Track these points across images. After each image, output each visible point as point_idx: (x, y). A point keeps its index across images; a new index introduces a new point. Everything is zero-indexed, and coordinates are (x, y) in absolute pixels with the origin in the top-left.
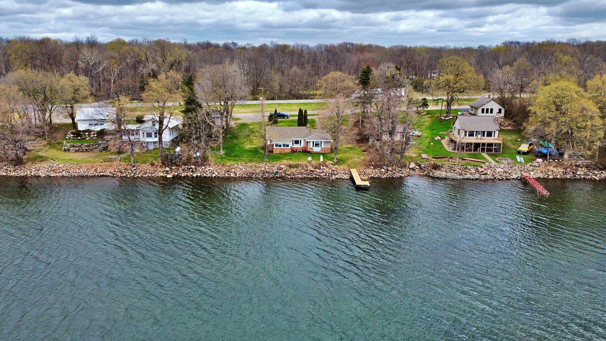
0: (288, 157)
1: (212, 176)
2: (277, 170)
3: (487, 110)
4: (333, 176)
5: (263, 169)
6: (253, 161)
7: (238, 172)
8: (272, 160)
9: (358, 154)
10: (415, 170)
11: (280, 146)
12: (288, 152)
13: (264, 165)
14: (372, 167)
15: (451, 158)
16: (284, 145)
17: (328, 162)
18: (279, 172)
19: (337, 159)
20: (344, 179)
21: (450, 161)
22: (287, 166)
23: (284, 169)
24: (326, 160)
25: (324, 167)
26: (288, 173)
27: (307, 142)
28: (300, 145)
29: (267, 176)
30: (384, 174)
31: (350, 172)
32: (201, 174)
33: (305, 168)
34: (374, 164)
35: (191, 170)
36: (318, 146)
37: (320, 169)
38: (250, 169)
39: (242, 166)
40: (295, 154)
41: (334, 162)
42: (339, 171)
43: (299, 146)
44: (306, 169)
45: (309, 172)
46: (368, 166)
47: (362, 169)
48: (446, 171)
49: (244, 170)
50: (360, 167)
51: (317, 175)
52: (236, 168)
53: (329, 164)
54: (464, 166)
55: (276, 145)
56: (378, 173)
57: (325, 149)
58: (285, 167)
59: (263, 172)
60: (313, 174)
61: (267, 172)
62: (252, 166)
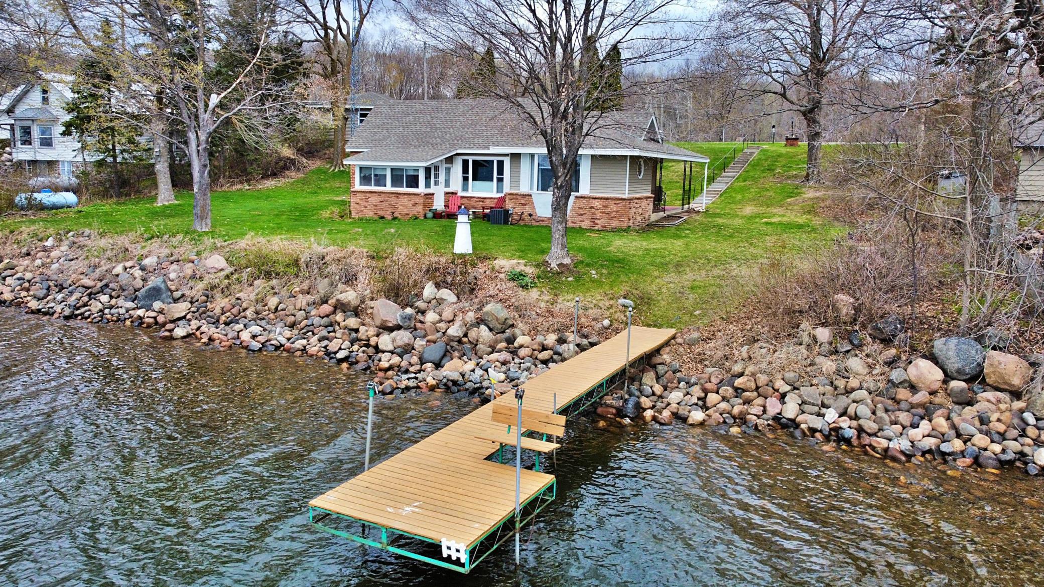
2: (158, 281)
4: (452, 364)
5: (117, 269)
11: (381, 180)
25: (442, 293)
28: (500, 189)
39: (73, 245)
43: (496, 194)
49: (55, 266)
55: (365, 176)
56: (863, 394)
57: (596, 203)
58: (226, 265)
59: (103, 283)
60: (339, 333)
61: (122, 288)
62: (105, 250)
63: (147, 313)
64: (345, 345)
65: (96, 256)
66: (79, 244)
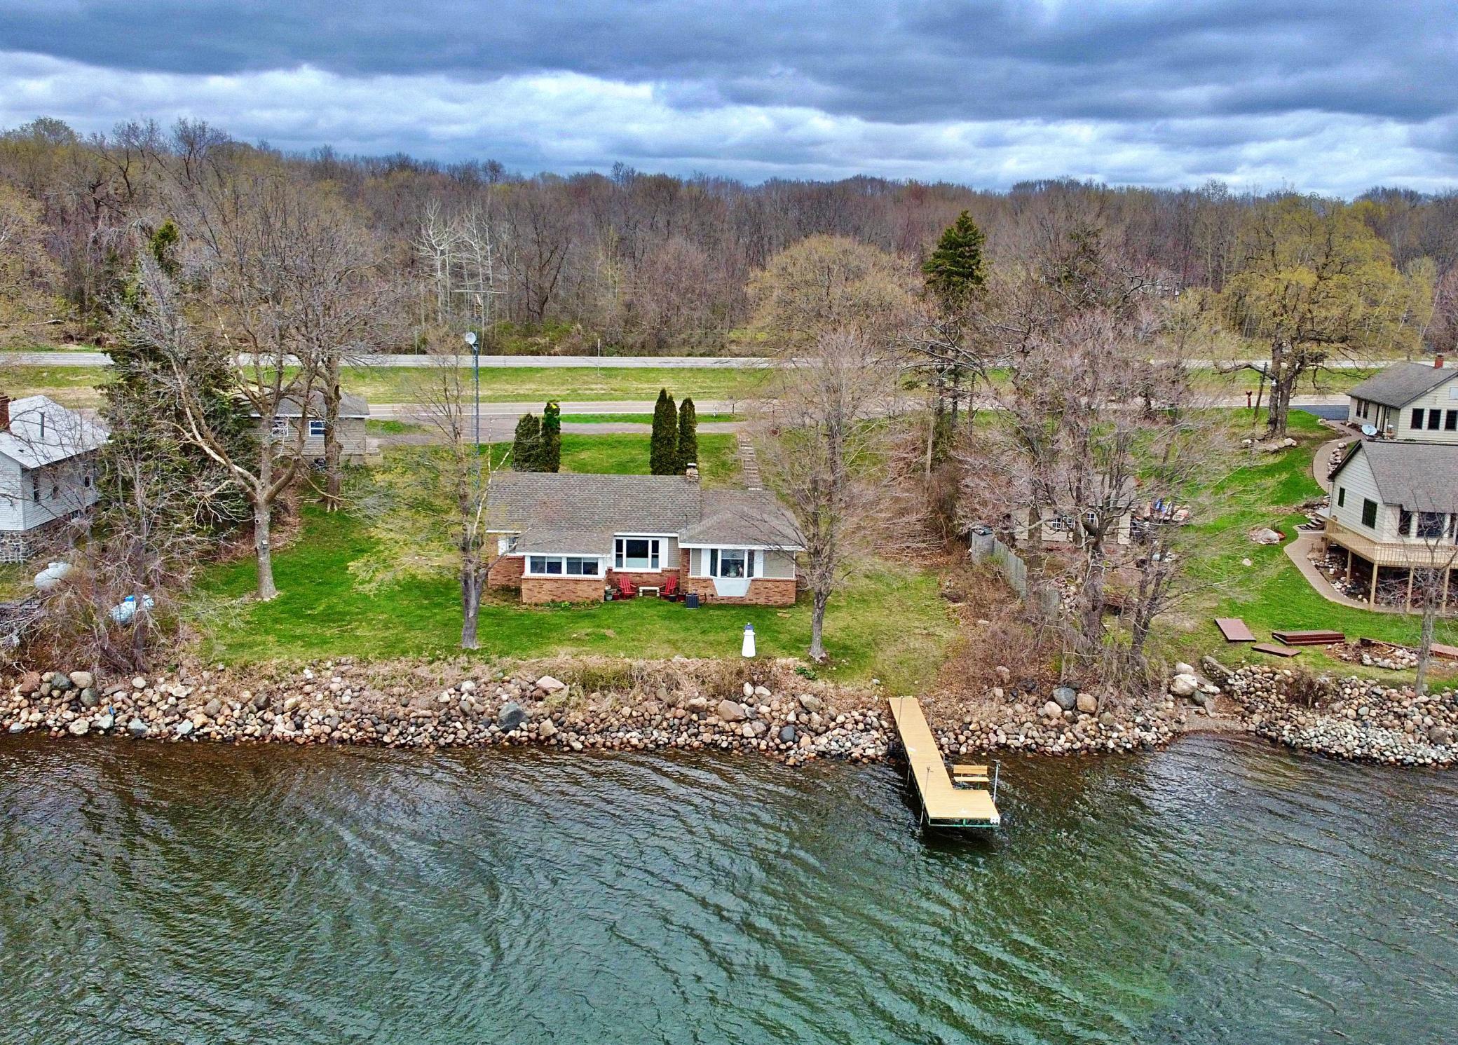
0: (585, 628)
1: (171, 734)
2: (516, 705)
3: (1435, 414)
4: (805, 740)
5: (445, 697)
6: (404, 653)
7: (316, 713)
8: (500, 645)
9: (923, 611)
10: (1201, 704)
11: (555, 567)
12: (594, 595)
13: (456, 672)
14: (999, 692)
15: (1366, 644)
16: (574, 565)
17: (781, 661)
18: (529, 712)
19: (825, 644)
20: (855, 761)
21: (1367, 660)
22: (570, 680)
23: (555, 700)
24: (769, 648)
25: (761, 690)
26: (576, 717)
27: (686, 551)
28: (655, 565)
29: (463, 734)
30: (1060, 730)
31: (891, 716)
32: (121, 718)
33: (662, 693)
34: (1007, 677)
35: (70, 695)
36: (739, 574)
37: (737, 698)
38: (378, 695)
39: (343, 675)
40: (624, 608)
41: (810, 659)
42: (832, 710)
43: (650, 570)
44: (667, 699)
45: (680, 713)
46: (979, 684)
47: (947, 701)
48: (1359, 717)
49: (346, 699)
50: (941, 685)
51: (722, 733)
52: (308, 688)
53: (786, 668)
54: (1440, 690)
55: (537, 565)
56: (1029, 724)
57: (770, 585)
58: (562, 685)
59: (443, 712)
60: (702, 729)
61: (466, 714)
62: (393, 677)
63: (518, 733)
64: (716, 737)
65: (387, 684)
66: (349, 674)
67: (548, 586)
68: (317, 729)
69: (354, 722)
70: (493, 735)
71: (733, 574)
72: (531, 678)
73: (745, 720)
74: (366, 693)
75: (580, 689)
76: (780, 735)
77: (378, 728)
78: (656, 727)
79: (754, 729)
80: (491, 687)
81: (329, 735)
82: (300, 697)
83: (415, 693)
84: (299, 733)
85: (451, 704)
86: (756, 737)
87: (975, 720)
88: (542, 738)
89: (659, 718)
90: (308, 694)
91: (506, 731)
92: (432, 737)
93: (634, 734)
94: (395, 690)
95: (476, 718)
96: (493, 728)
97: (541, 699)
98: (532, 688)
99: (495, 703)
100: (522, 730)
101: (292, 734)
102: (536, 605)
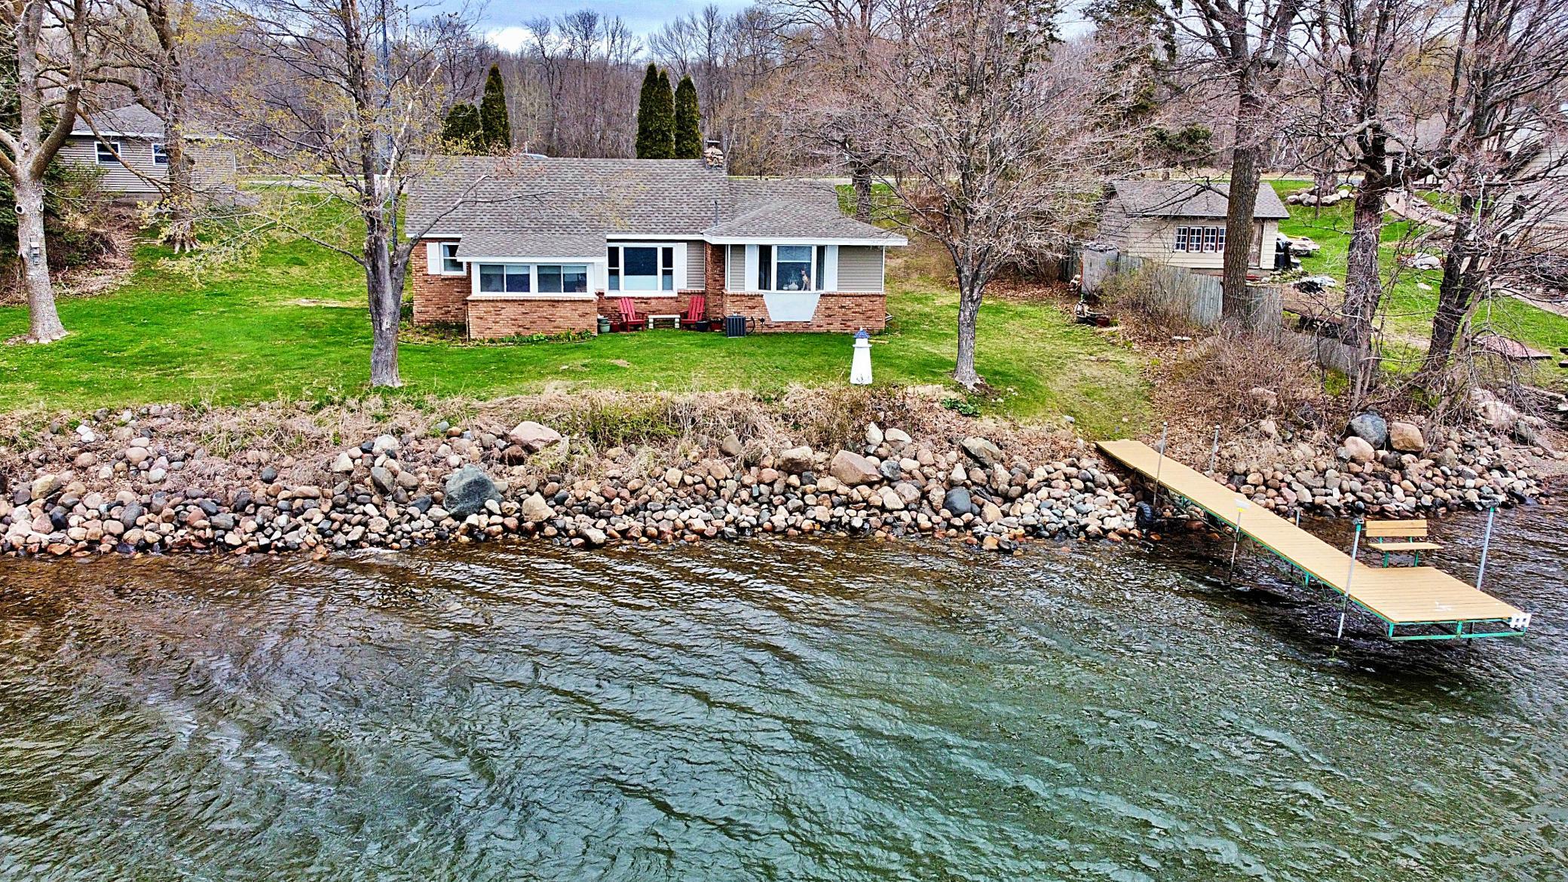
0: (578, 360)
2: (475, 471)
4: (992, 510)
5: (343, 463)
6: (269, 393)
7: (95, 499)
8: (436, 385)
11: (520, 283)
12: (582, 324)
13: (364, 423)
14: (1269, 425)
16: (549, 277)
17: (916, 390)
18: (501, 484)
20: (1095, 538)
22: (569, 429)
23: (546, 460)
24: (889, 374)
25: (893, 433)
26: (588, 489)
27: (720, 250)
28: (668, 285)
29: (379, 525)
33: (732, 444)
34: (1272, 403)
37: (860, 445)
38: (219, 464)
39: (152, 433)
40: (630, 340)
41: (959, 387)
42: (1022, 462)
44: (742, 454)
45: (769, 474)
46: (1232, 416)
49: (156, 473)
51: (848, 503)
52: (84, 458)
53: (928, 403)
57: (847, 302)
58: (556, 435)
59: (340, 487)
60: (810, 499)
61: (382, 490)
62: (248, 434)
63: (484, 519)
64: (840, 511)
65: (236, 446)
66: (165, 431)
67: (510, 311)
68: (95, 528)
69: (168, 511)
70: (437, 524)
71: (794, 286)
72: (499, 428)
73: (880, 482)
74: (195, 463)
75: (588, 442)
76: (947, 503)
77: (215, 519)
78: (731, 500)
79: (901, 496)
80: (428, 445)
81: (119, 537)
82: (67, 475)
83: (288, 460)
84: (56, 535)
85: (355, 475)
86: (906, 508)
87: (1254, 466)
88: (529, 525)
89: (732, 485)
90: (84, 468)
91: (460, 517)
92: (321, 531)
93: (695, 511)
94: (251, 455)
95: (403, 495)
96: (437, 511)
97: (520, 461)
98: (502, 443)
99: (439, 469)
100: (491, 513)
101: (45, 539)
102: (492, 341)
